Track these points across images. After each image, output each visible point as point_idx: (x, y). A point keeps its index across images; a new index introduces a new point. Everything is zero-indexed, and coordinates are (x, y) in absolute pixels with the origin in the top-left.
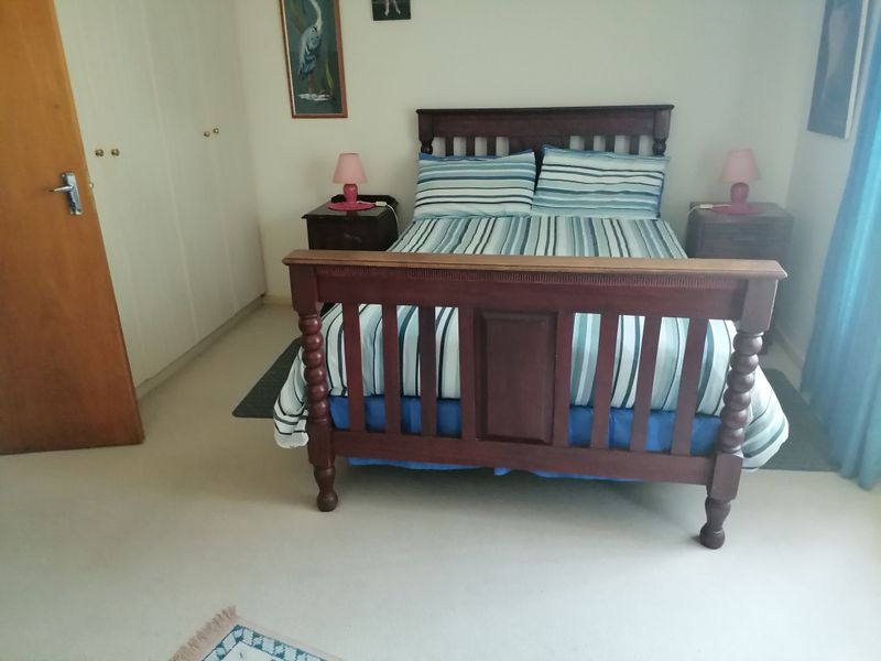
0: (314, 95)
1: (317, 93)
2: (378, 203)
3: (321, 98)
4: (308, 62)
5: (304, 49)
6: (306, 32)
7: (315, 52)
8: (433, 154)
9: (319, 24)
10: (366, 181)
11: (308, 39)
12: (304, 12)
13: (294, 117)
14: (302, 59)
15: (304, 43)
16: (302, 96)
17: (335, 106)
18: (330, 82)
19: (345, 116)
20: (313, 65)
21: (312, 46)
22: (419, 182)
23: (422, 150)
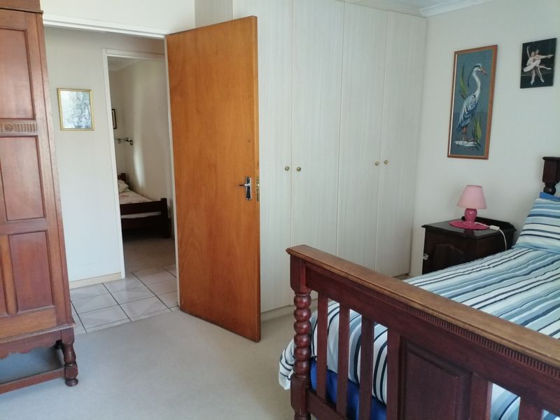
0: (466, 142)
1: (468, 141)
2: (492, 227)
3: (471, 144)
4: (465, 119)
5: (464, 110)
6: (467, 99)
7: (471, 113)
8: (555, 195)
9: (477, 93)
10: (485, 208)
11: (468, 104)
12: (468, 86)
13: (449, 156)
14: (461, 117)
15: (465, 106)
16: (457, 142)
17: (480, 151)
18: (479, 134)
19: (486, 158)
20: (468, 121)
21: (470, 108)
22: (529, 216)
23: (545, 190)
